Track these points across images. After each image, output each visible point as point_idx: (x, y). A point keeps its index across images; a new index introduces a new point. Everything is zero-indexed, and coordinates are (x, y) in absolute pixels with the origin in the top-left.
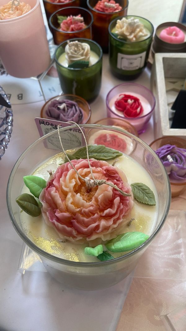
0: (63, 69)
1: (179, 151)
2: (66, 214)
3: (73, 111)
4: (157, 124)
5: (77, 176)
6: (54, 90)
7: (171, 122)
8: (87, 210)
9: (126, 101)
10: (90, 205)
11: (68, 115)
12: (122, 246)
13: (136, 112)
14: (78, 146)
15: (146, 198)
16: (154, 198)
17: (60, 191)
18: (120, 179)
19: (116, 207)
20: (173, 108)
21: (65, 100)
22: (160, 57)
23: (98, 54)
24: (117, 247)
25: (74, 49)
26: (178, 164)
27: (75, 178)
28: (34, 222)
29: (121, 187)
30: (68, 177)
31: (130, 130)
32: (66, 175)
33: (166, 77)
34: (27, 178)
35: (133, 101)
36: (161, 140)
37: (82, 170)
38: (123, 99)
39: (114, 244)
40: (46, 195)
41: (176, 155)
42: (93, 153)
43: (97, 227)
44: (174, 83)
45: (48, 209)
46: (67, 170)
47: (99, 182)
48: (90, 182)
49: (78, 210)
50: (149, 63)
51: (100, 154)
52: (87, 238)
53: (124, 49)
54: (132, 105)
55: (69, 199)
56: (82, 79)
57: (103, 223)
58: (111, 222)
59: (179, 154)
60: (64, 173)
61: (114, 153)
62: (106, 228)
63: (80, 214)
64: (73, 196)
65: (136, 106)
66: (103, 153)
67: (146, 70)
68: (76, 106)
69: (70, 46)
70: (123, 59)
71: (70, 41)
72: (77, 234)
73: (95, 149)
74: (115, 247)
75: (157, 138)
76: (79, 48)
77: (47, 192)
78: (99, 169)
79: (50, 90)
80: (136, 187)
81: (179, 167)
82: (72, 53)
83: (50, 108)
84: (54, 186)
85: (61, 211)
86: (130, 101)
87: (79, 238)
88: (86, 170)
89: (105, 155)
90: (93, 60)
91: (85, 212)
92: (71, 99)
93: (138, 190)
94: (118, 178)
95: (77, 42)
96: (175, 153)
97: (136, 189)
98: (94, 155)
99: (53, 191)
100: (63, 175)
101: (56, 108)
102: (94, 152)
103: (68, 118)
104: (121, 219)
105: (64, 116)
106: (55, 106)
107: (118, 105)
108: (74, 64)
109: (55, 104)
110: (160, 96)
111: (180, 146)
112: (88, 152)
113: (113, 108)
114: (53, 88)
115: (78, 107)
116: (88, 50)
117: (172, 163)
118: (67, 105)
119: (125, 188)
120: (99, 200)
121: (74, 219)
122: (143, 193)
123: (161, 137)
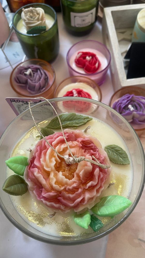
0: (23, 36)
1: (137, 99)
2: (52, 194)
3: (39, 75)
4: (114, 76)
5: (56, 154)
6: (18, 55)
7: (127, 71)
8: (71, 188)
9: (85, 58)
10: (73, 182)
11: (35, 80)
12: (107, 213)
13: (95, 67)
14: (50, 116)
15: (121, 158)
16: (127, 157)
17: (42, 171)
18: (96, 148)
19: (97, 178)
20: (126, 57)
21: (30, 66)
22: (108, 11)
23: (53, 16)
24: (103, 214)
25: (30, 14)
26: (138, 111)
27: (54, 157)
28: (24, 198)
29: (98, 157)
30: (47, 157)
31: (92, 85)
32: (45, 154)
33: (117, 29)
34: (9, 162)
35: (91, 57)
36: (120, 92)
37: (60, 147)
38: (81, 56)
39: (100, 210)
40: (30, 175)
41: (136, 104)
42: (65, 122)
43: (83, 200)
44: (123, 33)
45: (34, 187)
46: (45, 148)
47: (78, 160)
48: (70, 160)
49: (62, 188)
50: (99, 17)
51: (72, 122)
52: (75, 210)
53: (75, 8)
54: (90, 61)
55: (52, 179)
56: (42, 43)
57: (87, 195)
58: (94, 193)
59: (138, 101)
60: (43, 152)
61: (85, 119)
62: (91, 199)
63: (65, 192)
64: (56, 175)
65: (93, 61)
66: (75, 120)
67: (97, 24)
68: (40, 69)
69: (25, 13)
70: (76, 18)
71: (25, 8)
72: (65, 208)
73: (67, 117)
74: (101, 214)
75: (116, 90)
76: (34, 13)
77: (30, 172)
78: (75, 143)
79: (14, 55)
80: (110, 149)
81: (139, 114)
82: (28, 19)
83: (17, 76)
84: (36, 167)
85: (48, 191)
86: (88, 58)
87: (68, 211)
88: (63, 146)
89: (77, 122)
90: (49, 23)
91: (69, 189)
92: (35, 63)
93: (112, 152)
94: (94, 147)
95: (31, 8)
96: (134, 101)
97: (110, 151)
98: (66, 123)
99: (36, 172)
100: (42, 154)
101: (22, 74)
102: (66, 120)
103: (35, 82)
104: (103, 187)
105: (31, 80)
106: (22, 72)
107: (77, 62)
108: (31, 31)
109: (22, 71)
110: (114, 50)
111: (137, 94)
112: (61, 121)
113: (74, 66)
114: (16, 52)
115: (43, 71)
116: (43, 15)
117: (133, 111)
118: (32, 69)
119: (102, 156)
120: (81, 176)
121: (60, 196)
122: (117, 154)
123: (119, 88)
